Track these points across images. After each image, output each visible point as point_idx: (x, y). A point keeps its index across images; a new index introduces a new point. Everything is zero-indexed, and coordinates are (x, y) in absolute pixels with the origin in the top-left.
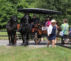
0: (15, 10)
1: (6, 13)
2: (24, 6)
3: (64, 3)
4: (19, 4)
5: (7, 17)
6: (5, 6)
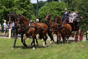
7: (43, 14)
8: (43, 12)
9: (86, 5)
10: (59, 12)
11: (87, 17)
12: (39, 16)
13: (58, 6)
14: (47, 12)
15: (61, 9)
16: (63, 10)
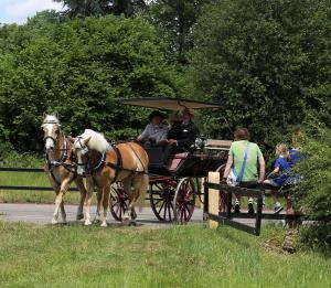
0: (121, 95)
1: (90, 104)
2: (157, 79)
3: (294, 64)
4: (138, 71)
5: (92, 120)
6: (84, 77)
7: (28, 85)
8: (30, 74)
9: (249, 39)
10: (117, 71)
11: (251, 100)
12: (6, 95)
13: (112, 40)
14: (49, 72)
15: (133, 59)
16: (141, 62)
